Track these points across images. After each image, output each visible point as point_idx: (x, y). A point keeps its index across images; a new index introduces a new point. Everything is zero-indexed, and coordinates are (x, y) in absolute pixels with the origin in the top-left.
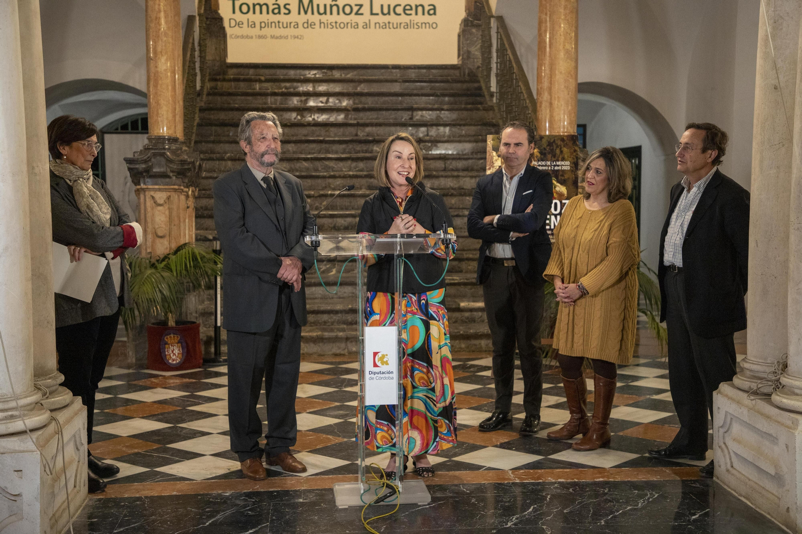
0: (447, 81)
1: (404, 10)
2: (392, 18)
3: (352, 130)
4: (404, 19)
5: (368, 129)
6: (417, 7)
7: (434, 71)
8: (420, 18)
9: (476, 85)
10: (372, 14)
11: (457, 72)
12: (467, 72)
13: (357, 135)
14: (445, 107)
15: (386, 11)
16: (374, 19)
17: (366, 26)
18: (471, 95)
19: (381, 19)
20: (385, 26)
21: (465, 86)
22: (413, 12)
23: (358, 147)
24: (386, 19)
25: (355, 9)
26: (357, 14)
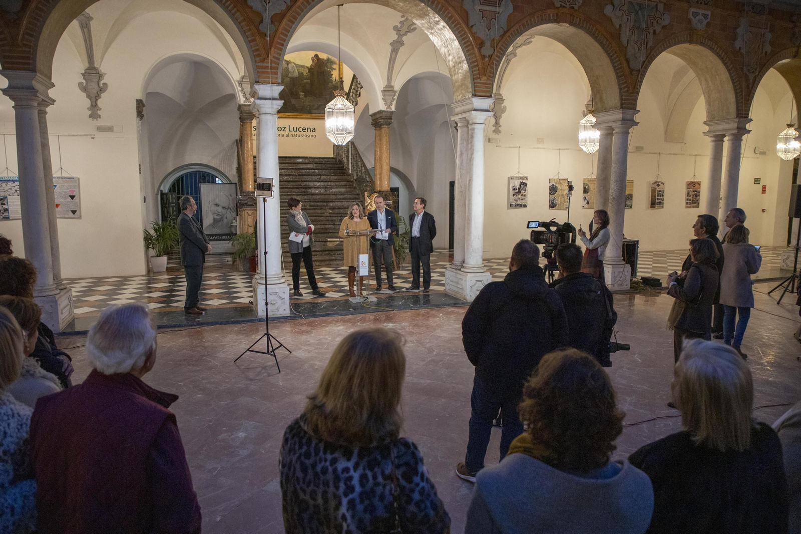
0: (331, 164)
1: (303, 130)
2: (298, 133)
3: (299, 183)
4: (302, 133)
5: (305, 183)
6: (308, 129)
7: (325, 160)
8: (309, 133)
9: (342, 165)
10: (289, 131)
11: (334, 160)
12: (338, 160)
13: (301, 185)
14: (333, 174)
15: (295, 130)
16: (290, 133)
17: (287, 136)
18: (341, 170)
19: (293, 133)
20: (295, 136)
21: (338, 166)
22: (306, 131)
23: (303, 190)
24: (296, 133)
25: (283, 129)
26: (283, 131)
